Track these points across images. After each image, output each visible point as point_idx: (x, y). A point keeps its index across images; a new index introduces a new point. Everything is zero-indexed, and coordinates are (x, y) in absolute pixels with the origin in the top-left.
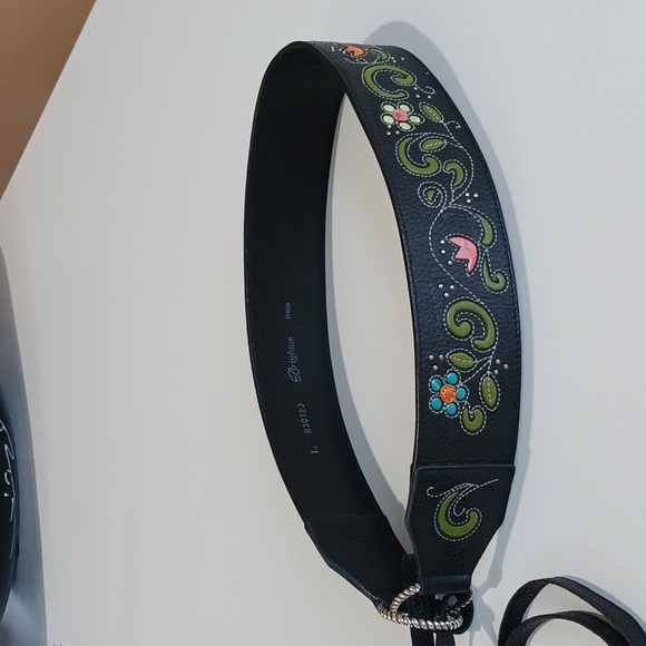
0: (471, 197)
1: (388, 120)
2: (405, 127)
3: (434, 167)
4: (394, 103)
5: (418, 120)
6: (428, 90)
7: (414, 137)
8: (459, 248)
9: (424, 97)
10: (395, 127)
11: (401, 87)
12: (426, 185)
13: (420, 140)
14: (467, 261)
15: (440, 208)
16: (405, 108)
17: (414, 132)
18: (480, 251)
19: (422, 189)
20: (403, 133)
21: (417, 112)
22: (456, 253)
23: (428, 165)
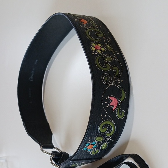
0: (120, 81)
1: (93, 49)
2: (99, 52)
3: (108, 68)
4: (96, 43)
5: (104, 50)
6: (108, 39)
7: (102, 56)
8: (112, 101)
9: (107, 42)
10: (95, 52)
11: (98, 37)
12: (105, 75)
13: (104, 57)
14: (113, 106)
15: (109, 84)
16: (100, 45)
17: (102, 54)
18: (119, 102)
19: (103, 76)
20: (98, 54)
21: (104, 47)
22: (110, 103)
23: (106, 67)
